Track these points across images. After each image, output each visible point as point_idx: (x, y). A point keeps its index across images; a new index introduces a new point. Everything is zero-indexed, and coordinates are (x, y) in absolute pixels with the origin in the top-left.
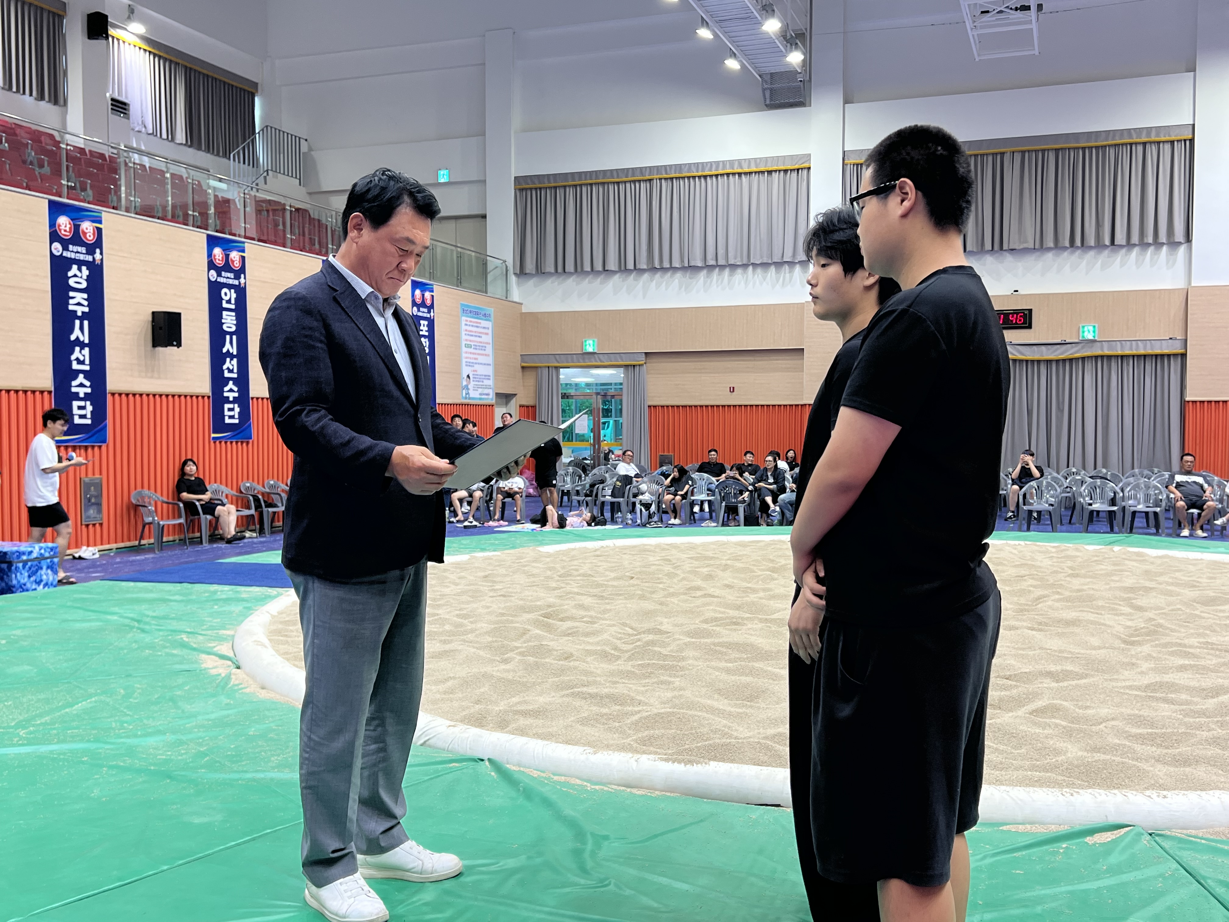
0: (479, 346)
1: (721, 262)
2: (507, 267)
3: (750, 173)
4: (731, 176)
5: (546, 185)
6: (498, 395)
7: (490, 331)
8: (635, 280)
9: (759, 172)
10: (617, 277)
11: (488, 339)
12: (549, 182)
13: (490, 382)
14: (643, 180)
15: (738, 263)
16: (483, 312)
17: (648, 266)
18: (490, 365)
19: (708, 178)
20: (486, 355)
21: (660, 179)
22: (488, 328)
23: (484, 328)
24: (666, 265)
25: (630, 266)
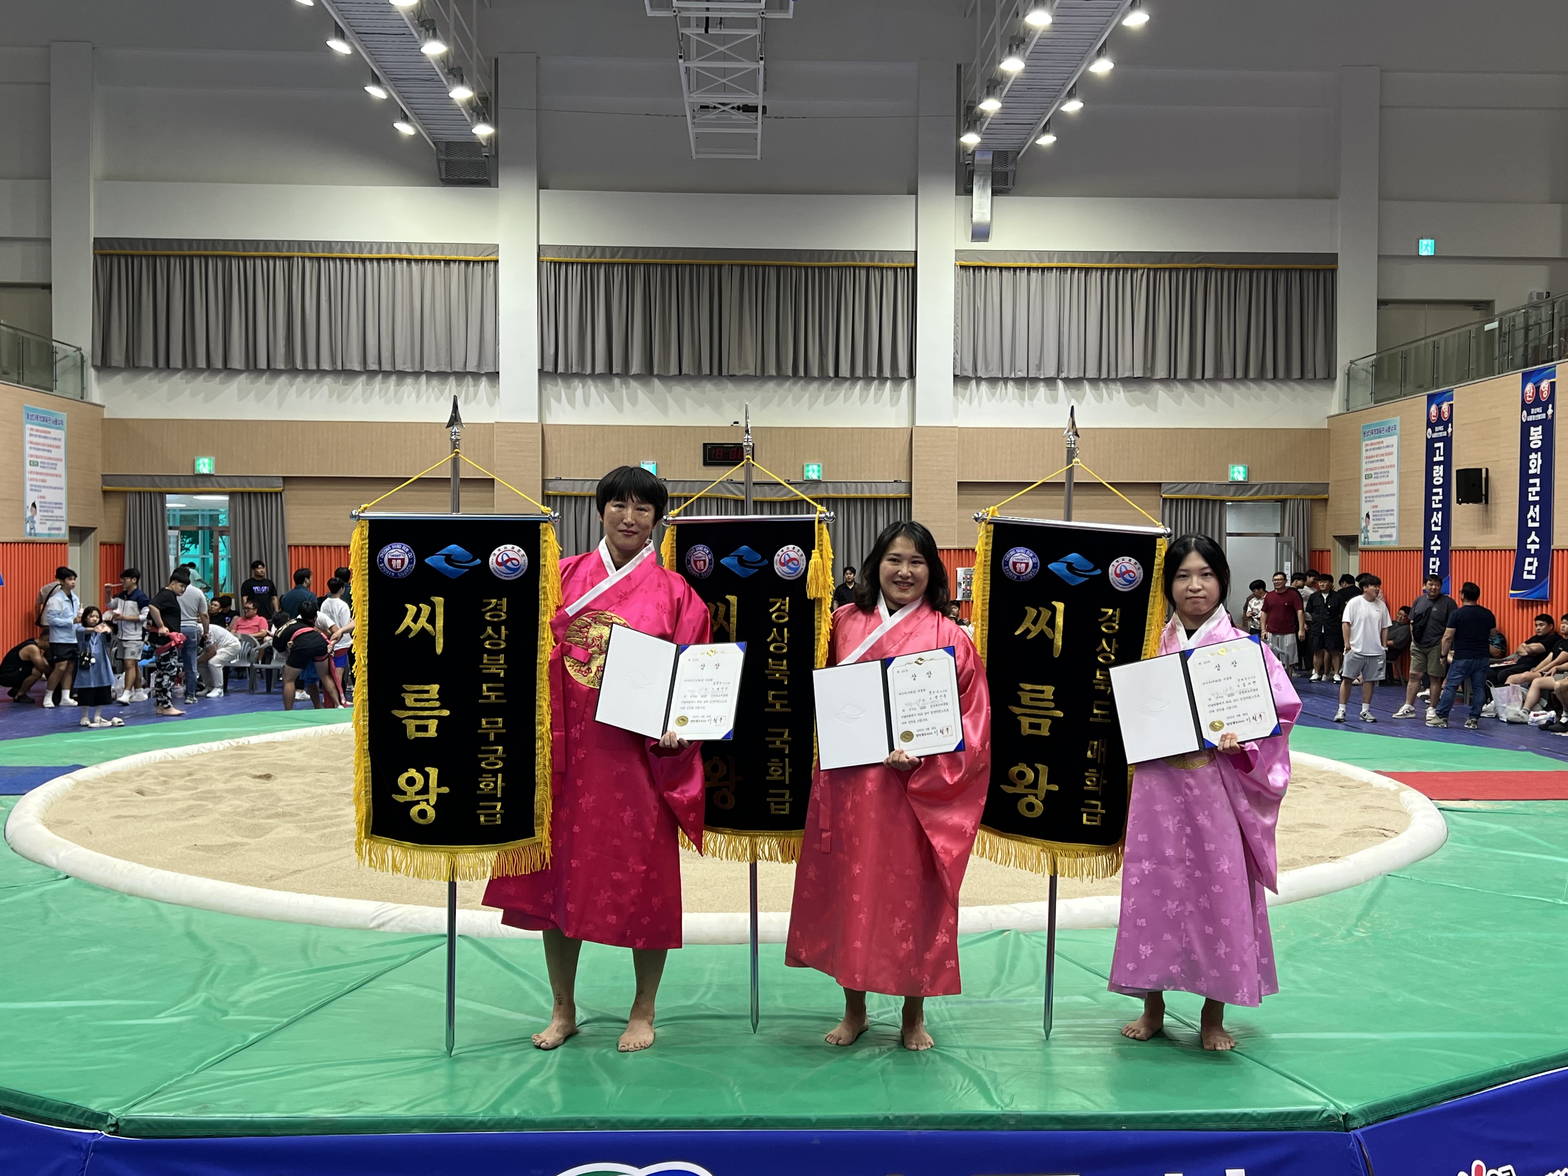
0: (48, 464)
1: (386, 367)
2: (82, 357)
3: (423, 261)
4: (397, 263)
5: (142, 252)
6: (72, 529)
7: (62, 444)
8: (267, 383)
9: (433, 261)
10: (243, 377)
11: (60, 453)
12: (146, 249)
13: (62, 512)
14: (280, 257)
15: (408, 370)
16: (53, 418)
17: (286, 366)
18: (61, 489)
19: (368, 263)
20: (57, 476)
21: (303, 258)
22: (60, 440)
23: (55, 439)
24: (312, 366)
25: (262, 364)
